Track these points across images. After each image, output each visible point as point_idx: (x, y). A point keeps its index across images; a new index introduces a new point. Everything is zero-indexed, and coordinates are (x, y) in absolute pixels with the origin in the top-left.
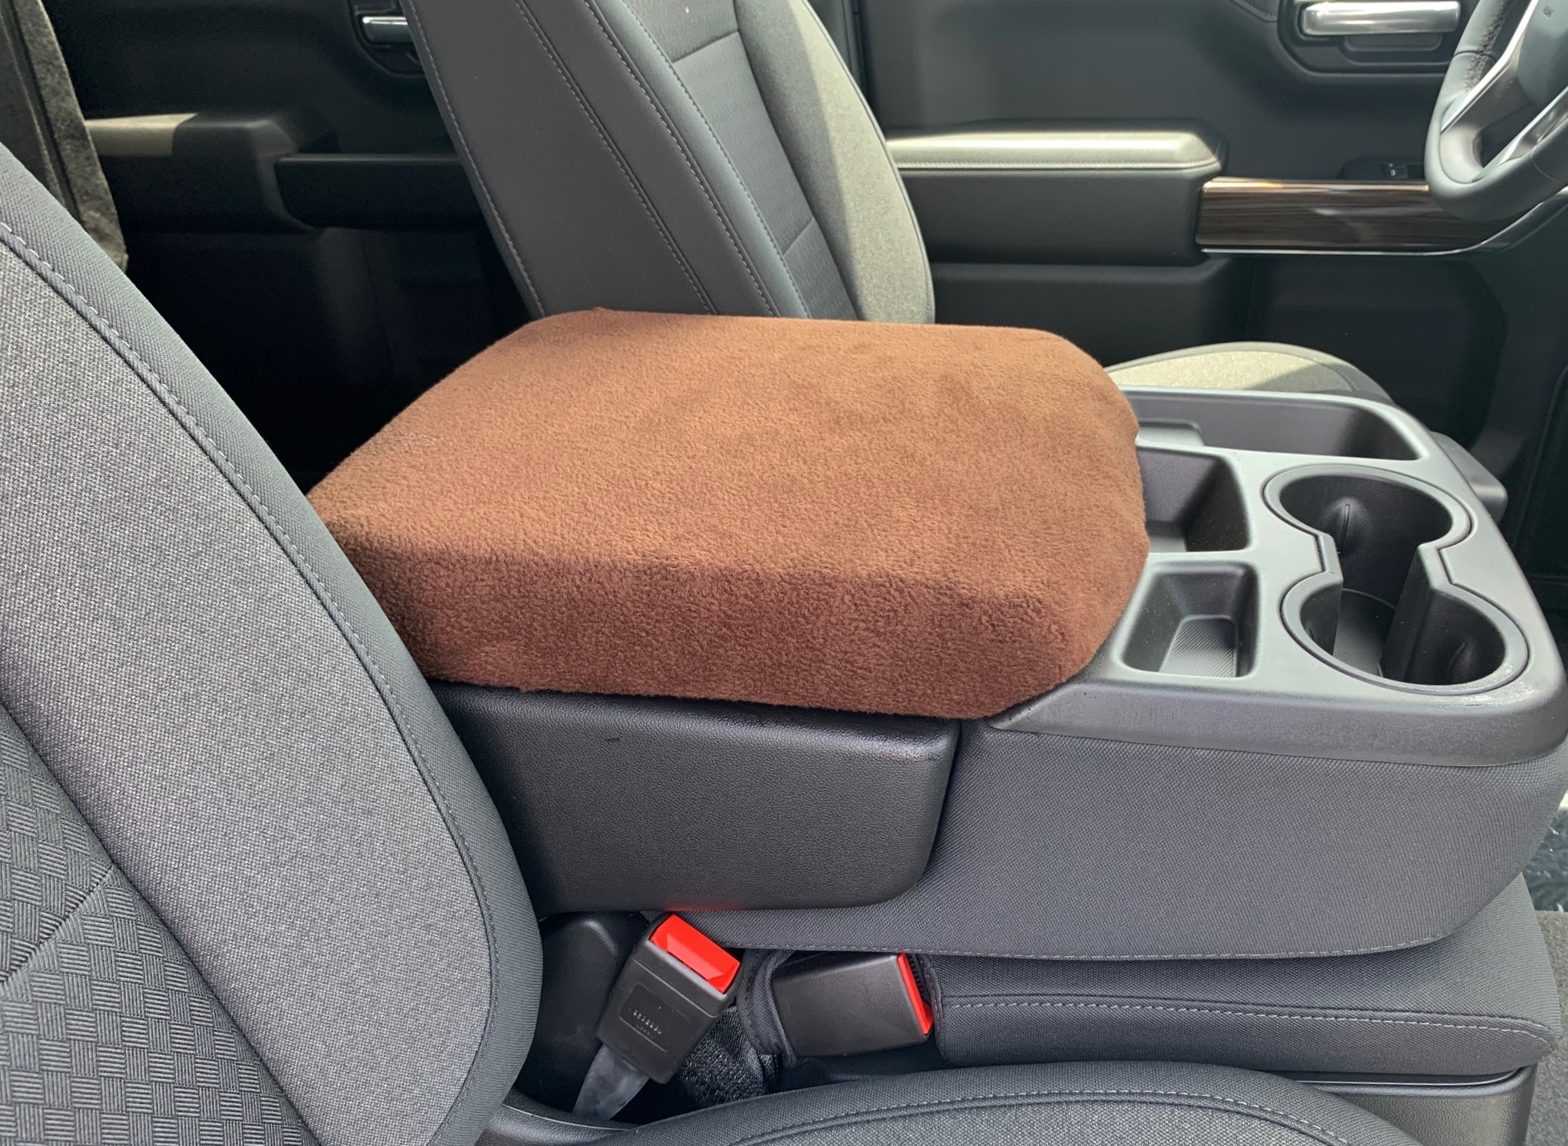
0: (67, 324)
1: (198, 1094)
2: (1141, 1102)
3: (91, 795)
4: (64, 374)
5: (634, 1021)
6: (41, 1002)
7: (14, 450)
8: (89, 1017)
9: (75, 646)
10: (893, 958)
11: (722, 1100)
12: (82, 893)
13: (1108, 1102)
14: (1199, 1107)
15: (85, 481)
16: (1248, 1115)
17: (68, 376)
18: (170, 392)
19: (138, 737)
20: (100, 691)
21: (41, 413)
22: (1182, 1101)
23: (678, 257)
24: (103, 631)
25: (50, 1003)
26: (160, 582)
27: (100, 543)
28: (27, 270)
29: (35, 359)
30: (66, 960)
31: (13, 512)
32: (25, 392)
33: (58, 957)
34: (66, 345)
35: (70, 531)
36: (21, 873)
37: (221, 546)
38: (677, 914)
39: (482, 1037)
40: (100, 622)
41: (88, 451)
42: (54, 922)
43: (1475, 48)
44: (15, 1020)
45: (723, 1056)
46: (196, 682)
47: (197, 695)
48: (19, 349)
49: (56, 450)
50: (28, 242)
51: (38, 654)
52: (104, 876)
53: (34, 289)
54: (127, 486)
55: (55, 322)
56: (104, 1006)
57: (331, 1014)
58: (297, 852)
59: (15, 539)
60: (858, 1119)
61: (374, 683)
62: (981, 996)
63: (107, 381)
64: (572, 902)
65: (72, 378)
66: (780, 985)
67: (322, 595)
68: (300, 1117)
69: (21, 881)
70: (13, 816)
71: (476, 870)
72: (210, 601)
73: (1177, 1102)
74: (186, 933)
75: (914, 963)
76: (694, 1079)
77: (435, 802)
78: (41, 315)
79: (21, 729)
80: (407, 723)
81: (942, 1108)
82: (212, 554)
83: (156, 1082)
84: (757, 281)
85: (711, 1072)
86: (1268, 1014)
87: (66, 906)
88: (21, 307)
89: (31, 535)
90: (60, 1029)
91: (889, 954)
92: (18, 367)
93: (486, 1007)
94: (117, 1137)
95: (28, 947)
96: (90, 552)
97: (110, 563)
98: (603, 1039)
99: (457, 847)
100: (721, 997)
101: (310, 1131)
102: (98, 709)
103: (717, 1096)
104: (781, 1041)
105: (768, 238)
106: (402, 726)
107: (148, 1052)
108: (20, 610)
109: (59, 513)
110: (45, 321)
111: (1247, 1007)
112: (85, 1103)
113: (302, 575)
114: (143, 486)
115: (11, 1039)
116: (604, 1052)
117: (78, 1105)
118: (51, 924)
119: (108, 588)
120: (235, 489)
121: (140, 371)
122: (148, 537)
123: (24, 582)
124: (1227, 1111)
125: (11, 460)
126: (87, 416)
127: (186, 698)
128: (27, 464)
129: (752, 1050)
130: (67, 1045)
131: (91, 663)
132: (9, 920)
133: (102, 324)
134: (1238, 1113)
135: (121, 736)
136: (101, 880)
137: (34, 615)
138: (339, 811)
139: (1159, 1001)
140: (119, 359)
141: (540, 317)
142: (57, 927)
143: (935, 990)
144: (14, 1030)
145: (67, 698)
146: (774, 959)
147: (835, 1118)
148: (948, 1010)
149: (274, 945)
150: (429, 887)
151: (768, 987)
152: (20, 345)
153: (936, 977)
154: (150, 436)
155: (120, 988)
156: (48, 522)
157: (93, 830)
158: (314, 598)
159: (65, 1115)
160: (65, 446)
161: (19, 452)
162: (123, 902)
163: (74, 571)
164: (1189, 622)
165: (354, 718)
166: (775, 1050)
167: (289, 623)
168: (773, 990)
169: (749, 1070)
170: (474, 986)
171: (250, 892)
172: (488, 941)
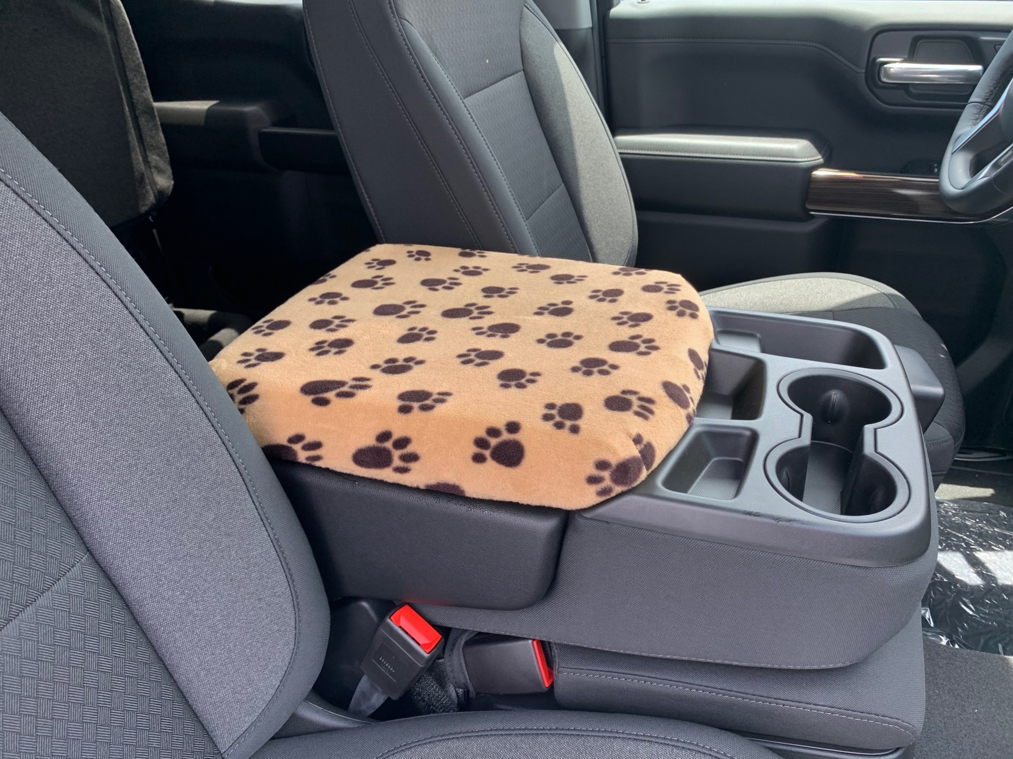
0: (77, 265)
1: (125, 680)
2: (656, 742)
3: (77, 515)
4: (74, 292)
5: (379, 663)
6: (41, 624)
7: (45, 331)
8: (66, 633)
9: (72, 435)
10: (530, 641)
11: (434, 712)
12: (68, 567)
13: (637, 740)
14: (689, 749)
15: (81, 348)
17: (76, 293)
19: (103, 485)
20: (84, 460)
22: (680, 745)
23: (461, 215)
24: (87, 428)
25: (46, 625)
26: (119, 404)
27: (88, 381)
28: (58, 236)
29: (58, 283)
30: (57, 602)
31: (43, 364)
32: (52, 301)
33: (52, 600)
34: (76, 277)
35: (72, 375)
36: (36, 554)
37: (153, 386)
38: (410, 605)
39: (289, 663)
40: (86, 423)
41: (84, 333)
42: (52, 582)
43: (981, 100)
44: (26, 632)
45: (436, 687)
46: (136, 458)
47: (136, 465)
48: (51, 278)
49: (67, 332)
50: (60, 221)
51: (53, 439)
52: (82, 558)
53: (60, 246)
54: (104, 352)
55: (70, 264)
56: (75, 628)
57: (203, 643)
58: (187, 553)
59: (43, 378)
60: (497, 733)
61: (235, 464)
63: (97, 296)
64: (351, 591)
65: (78, 294)
66: (468, 650)
67: (208, 414)
68: (184, 697)
69: (36, 558)
70: (34, 524)
72: (146, 415)
73: (676, 745)
74: (125, 592)
75: (544, 647)
76: (420, 698)
77: (267, 531)
78: (63, 260)
79: (42, 477)
80: (253, 487)
81: (544, 732)
82: (148, 390)
83: (101, 671)
84: (506, 231)
85: (429, 695)
86: (743, 698)
87: (59, 573)
88: (53, 256)
89: (52, 376)
90: (50, 639)
91: (528, 639)
92: (49, 288)
93: (292, 647)
95: (37, 594)
96: (82, 386)
97: (93, 393)
98: (364, 672)
99: (279, 557)
100: (427, 655)
101: (190, 705)
102: (83, 470)
103: (431, 710)
104: (467, 681)
105: (515, 205)
106: (250, 489)
107: (98, 655)
108: (44, 415)
109: (67, 365)
110: (65, 264)
111: (732, 693)
112: (61, 679)
113: (198, 403)
114: (112, 352)
115: (23, 642)
116: (364, 679)
118: (50, 582)
119: (91, 405)
120: (163, 355)
121: (115, 290)
122: (114, 379)
123: (47, 400)
124: (704, 753)
125: (43, 336)
126: (84, 314)
127: (130, 466)
128: (51, 339)
129: (452, 686)
130: (53, 647)
131: (80, 445)
132: (27, 579)
133: (96, 265)
134: (710, 755)
135: (94, 484)
136: (80, 560)
137: (51, 418)
138: (212, 533)
139: (681, 684)
140: (104, 284)
142: (54, 584)
144: (25, 637)
145: (67, 462)
146: (465, 635)
147: (485, 731)
148: (560, 675)
150: (261, 578)
151: (461, 650)
152: (51, 276)
153: (557, 655)
154: (118, 325)
155: (85, 619)
156: (61, 369)
157: (78, 533)
158: (204, 416)
159: (49, 685)
160: (72, 329)
161: (47, 333)
162: (92, 573)
163: (74, 396)
164: (716, 461)
165: (223, 482)
166: (464, 687)
167: (189, 429)
168: (463, 651)
169: (450, 697)
170: (286, 634)
171: (160, 573)
172: (295, 610)
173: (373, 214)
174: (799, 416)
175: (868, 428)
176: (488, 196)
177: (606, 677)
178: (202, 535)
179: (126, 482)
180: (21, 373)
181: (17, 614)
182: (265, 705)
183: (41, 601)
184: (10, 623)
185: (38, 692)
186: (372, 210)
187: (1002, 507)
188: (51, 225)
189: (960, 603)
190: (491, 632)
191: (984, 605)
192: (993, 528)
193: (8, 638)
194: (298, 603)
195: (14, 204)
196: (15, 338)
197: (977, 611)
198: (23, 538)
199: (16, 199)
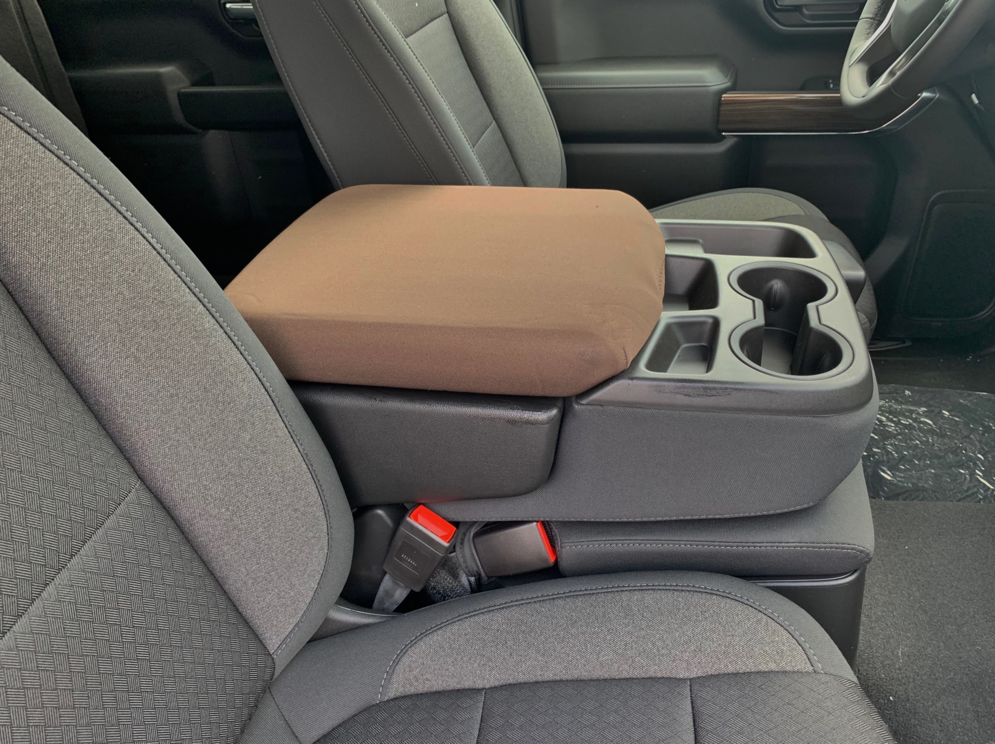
0: (107, 210)
1: (186, 591)
2: (658, 589)
3: (128, 445)
4: (107, 236)
5: (402, 559)
6: (111, 544)
7: (85, 275)
8: (134, 551)
9: (118, 371)
10: (535, 524)
12: (126, 492)
13: (642, 590)
14: (687, 590)
15: (119, 289)
16: (710, 593)
17: (109, 237)
18: (157, 243)
19: (149, 416)
20: (131, 393)
21: (97, 256)
22: (678, 588)
23: (415, 152)
24: (131, 363)
28: (86, 184)
29: (93, 229)
30: (121, 524)
31: (86, 305)
32: (89, 246)
33: (118, 522)
34: (107, 222)
35: (113, 314)
36: (98, 482)
37: (186, 319)
38: (424, 504)
39: (325, 566)
40: (129, 359)
41: (120, 274)
42: (115, 506)
43: (870, 16)
44: (100, 552)
45: (449, 579)
46: (177, 388)
47: (177, 395)
48: (85, 224)
49: (105, 274)
50: (85, 170)
51: (100, 375)
52: (136, 485)
53: (90, 194)
54: (140, 291)
55: (101, 210)
56: (140, 547)
57: (248, 555)
58: (229, 473)
59: (87, 319)
60: (517, 603)
61: (264, 387)
62: (580, 542)
63: (128, 239)
64: (368, 500)
65: (111, 238)
66: (477, 540)
67: (236, 343)
68: (235, 606)
69: (98, 486)
70: (92, 455)
71: (319, 481)
72: (182, 347)
73: (676, 589)
74: (176, 513)
75: (546, 525)
76: (435, 591)
77: (297, 446)
78: (94, 207)
79: (92, 412)
80: (282, 407)
81: (559, 595)
82: (181, 324)
83: (166, 584)
84: (459, 164)
85: (443, 587)
86: (726, 546)
87: (120, 498)
88: (84, 203)
89: (95, 317)
90: (121, 557)
91: (532, 521)
92: (85, 233)
93: (326, 551)
94: (151, 609)
95: (104, 518)
96: (123, 324)
98: (387, 571)
99: (309, 470)
100: (446, 544)
101: (240, 613)
102: (130, 402)
104: (478, 568)
105: (465, 140)
106: (279, 409)
107: (162, 570)
108: (91, 353)
109: (108, 305)
110: (96, 210)
111: (716, 543)
112: (135, 592)
113: (226, 333)
114: (147, 291)
115: (99, 560)
116: (387, 577)
117: (132, 593)
118: (114, 507)
120: (191, 291)
121: (143, 233)
122: (150, 316)
123: (92, 339)
124: (701, 592)
125: (84, 280)
126: (119, 256)
128: (91, 282)
129: (464, 575)
130: (124, 565)
131: (125, 379)
132: (94, 504)
133: (123, 209)
134: (706, 592)
135: (141, 415)
136: (134, 486)
137: (97, 356)
138: (249, 452)
139: (671, 542)
140: (132, 227)
141: (339, 189)
142: (116, 509)
143: (557, 539)
144: (100, 556)
145: (115, 397)
146: (474, 528)
147: (506, 603)
148: (563, 550)
149: (219, 519)
150: (295, 490)
151: (471, 541)
152: (85, 222)
153: (558, 534)
154: (149, 265)
155: (147, 539)
156: (103, 310)
157: (129, 462)
158: (233, 345)
159: (126, 598)
160: (109, 271)
161: (87, 276)
162: (146, 498)
163: (116, 334)
164: (684, 348)
165: (255, 405)
166: (476, 574)
167: (221, 357)
168: (474, 543)
169: (462, 586)
170: (320, 540)
171: (206, 492)
172: (326, 518)
173: (327, 158)
174: (751, 301)
175: (811, 306)
176: (440, 132)
177: (605, 545)
178: (241, 455)
179: (170, 411)
180: (67, 316)
181: (90, 536)
182: (306, 606)
183: (109, 523)
184: (86, 544)
185: (119, 603)
186: (325, 154)
187: (907, 386)
188: (78, 174)
189: (879, 471)
190: (499, 520)
191: (900, 470)
192: (901, 406)
193: (87, 558)
194: (328, 510)
195: (43, 156)
196: (59, 283)
197: (894, 476)
198: (86, 468)
199: (44, 151)
